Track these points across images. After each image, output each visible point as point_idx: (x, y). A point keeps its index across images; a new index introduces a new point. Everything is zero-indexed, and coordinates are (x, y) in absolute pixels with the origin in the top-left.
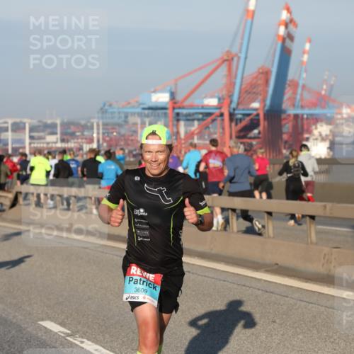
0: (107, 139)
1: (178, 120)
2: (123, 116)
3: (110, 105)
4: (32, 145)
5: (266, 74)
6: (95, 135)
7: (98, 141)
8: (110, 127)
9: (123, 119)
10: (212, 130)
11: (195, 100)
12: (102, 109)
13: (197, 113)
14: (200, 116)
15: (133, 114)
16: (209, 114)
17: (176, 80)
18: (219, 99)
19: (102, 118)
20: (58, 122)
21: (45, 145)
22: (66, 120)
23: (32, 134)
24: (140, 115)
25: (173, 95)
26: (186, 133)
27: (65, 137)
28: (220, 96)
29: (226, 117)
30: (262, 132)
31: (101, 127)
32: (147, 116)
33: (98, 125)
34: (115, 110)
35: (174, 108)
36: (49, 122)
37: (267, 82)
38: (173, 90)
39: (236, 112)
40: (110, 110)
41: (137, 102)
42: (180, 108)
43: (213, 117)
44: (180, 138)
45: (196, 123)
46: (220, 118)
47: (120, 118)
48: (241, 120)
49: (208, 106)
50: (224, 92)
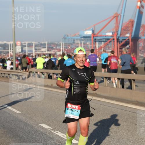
0: (66, 50)
1: (95, 42)
2: (73, 40)
3: (67, 36)
4: (36, 52)
5: (132, 22)
6: (61, 48)
7: (63, 51)
8: (67, 45)
9: (73, 41)
10: (109, 46)
11: (102, 33)
12: (64, 37)
13: (103, 39)
14: (105, 40)
15: (77, 39)
16: (108, 39)
17: (95, 25)
18: (113, 33)
19: (64, 41)
20: (46, 43)
21: (41, 52)
22: (49, 42)
23: (36, 48)
24: (80, 40)
25: (93, 31)
26: (99, 47)
27: (49, 49)
28: (113, 31)
29: (116, 40)
30: (130, 46)
31: (64, 45)
32: (83, 40)
33: (63, 44)
34: (70, 38)
35: (94, 37)
36: (43, 43)
37: (133, 25)
38: (93, 29)
39: (120, 38)
40: (68, 38)
41: (78, 34)
42: (96, 37)
43: (110, 40)
44: (96, 49)
45: (103, 43)
46: (113, 41)
47: (71, 41)
48: (121, 41)
49: (108, 36)
50: (115, 30)
